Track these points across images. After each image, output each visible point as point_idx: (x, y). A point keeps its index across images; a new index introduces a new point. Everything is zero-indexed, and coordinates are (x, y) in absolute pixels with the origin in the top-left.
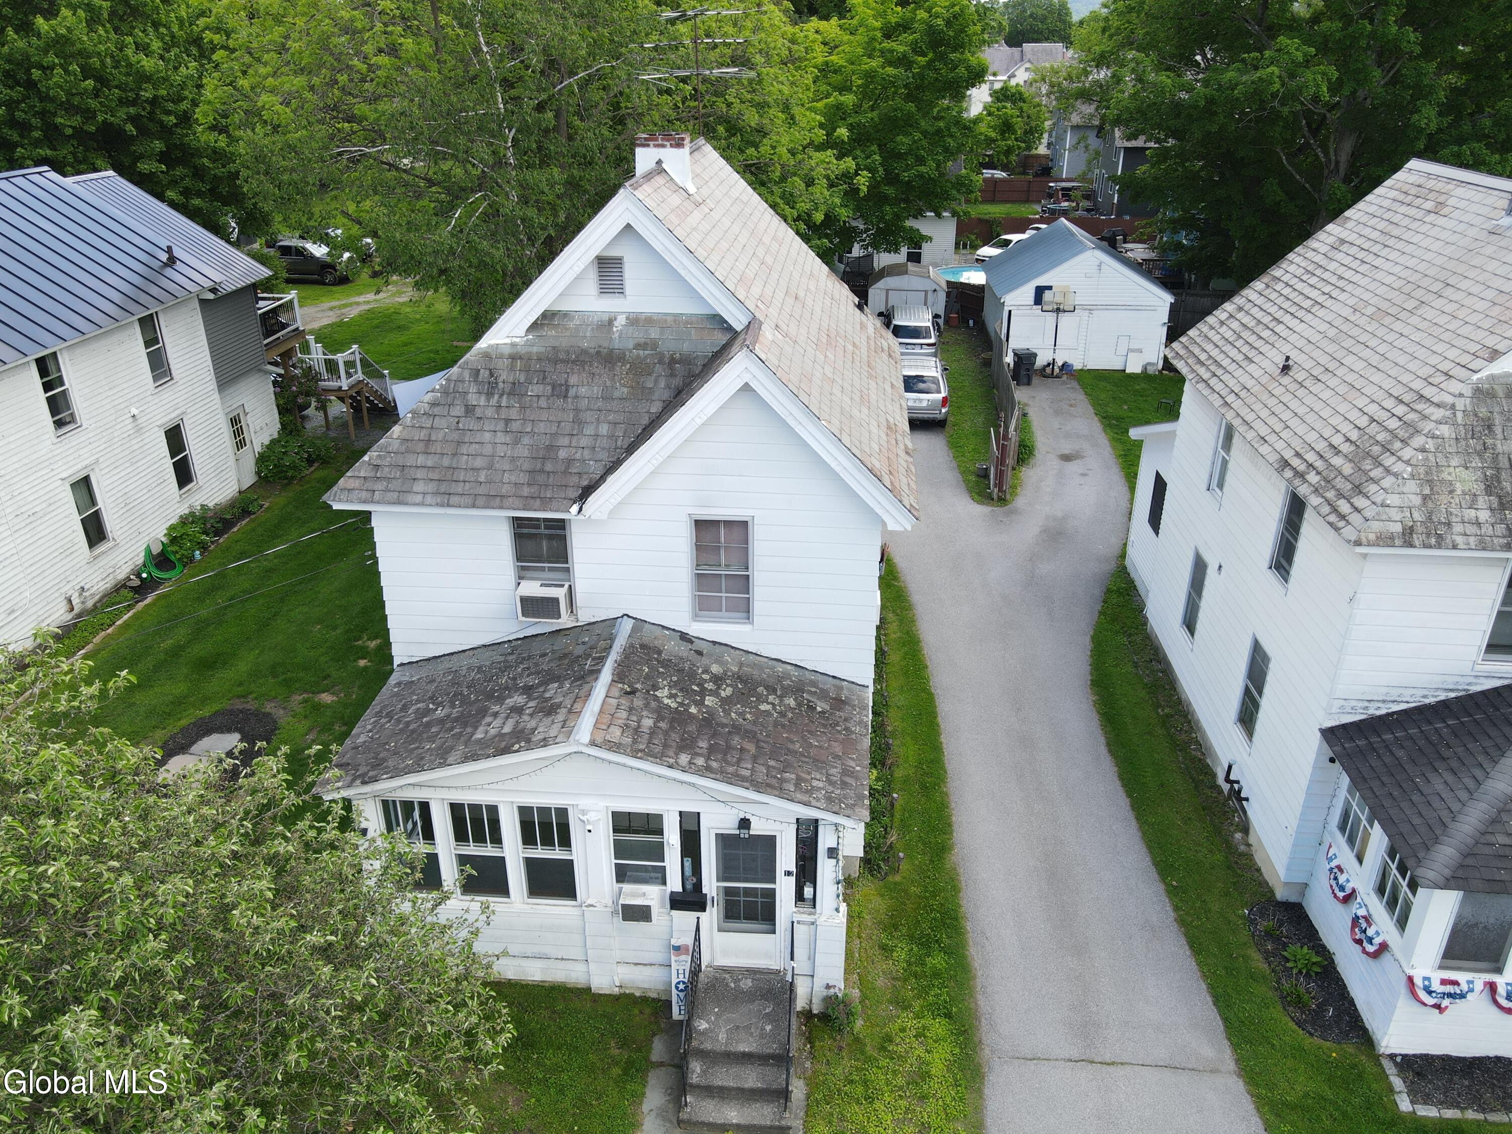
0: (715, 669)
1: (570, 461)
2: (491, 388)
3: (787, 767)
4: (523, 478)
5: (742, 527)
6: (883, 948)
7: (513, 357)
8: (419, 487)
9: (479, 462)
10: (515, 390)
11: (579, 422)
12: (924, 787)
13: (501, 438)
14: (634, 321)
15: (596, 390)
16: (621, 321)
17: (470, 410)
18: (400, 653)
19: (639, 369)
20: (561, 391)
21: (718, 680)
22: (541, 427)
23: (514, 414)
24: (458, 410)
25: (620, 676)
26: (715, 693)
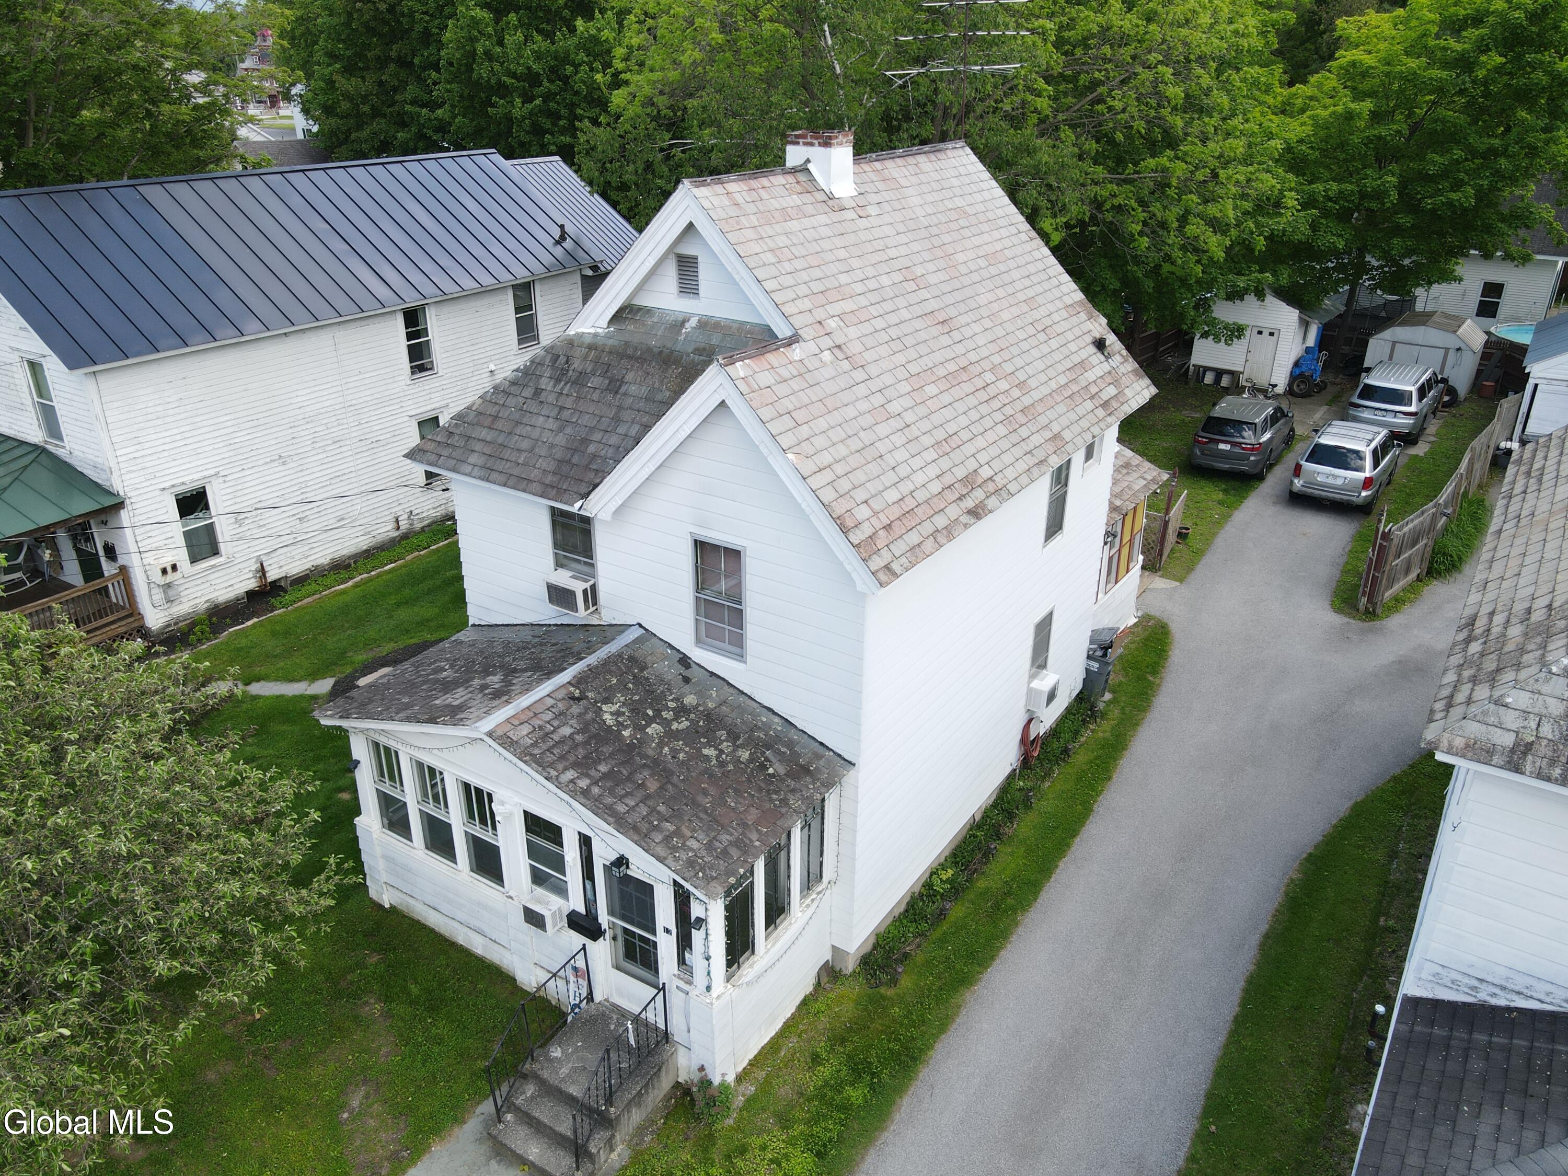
0: (690, 700)
1: (594, 456)
2: (560, 375)
4: (552, 466)
7: (591, 347)
8: (473, 459)
9: (525, 444)
10: (580, 380)
11: (617, 420)
13: (551, 424)
14: (705, 324)
15: (644, 390)
16: (693, 322)
17: (538, 392)
18: (475, 614)
19: (689, 374)
20: (615, 386)
21: (682, 711)
22: (585, 420)
23: (569, 403)
24: (528, 392)
25: (579, 681)
26: (666, 723)
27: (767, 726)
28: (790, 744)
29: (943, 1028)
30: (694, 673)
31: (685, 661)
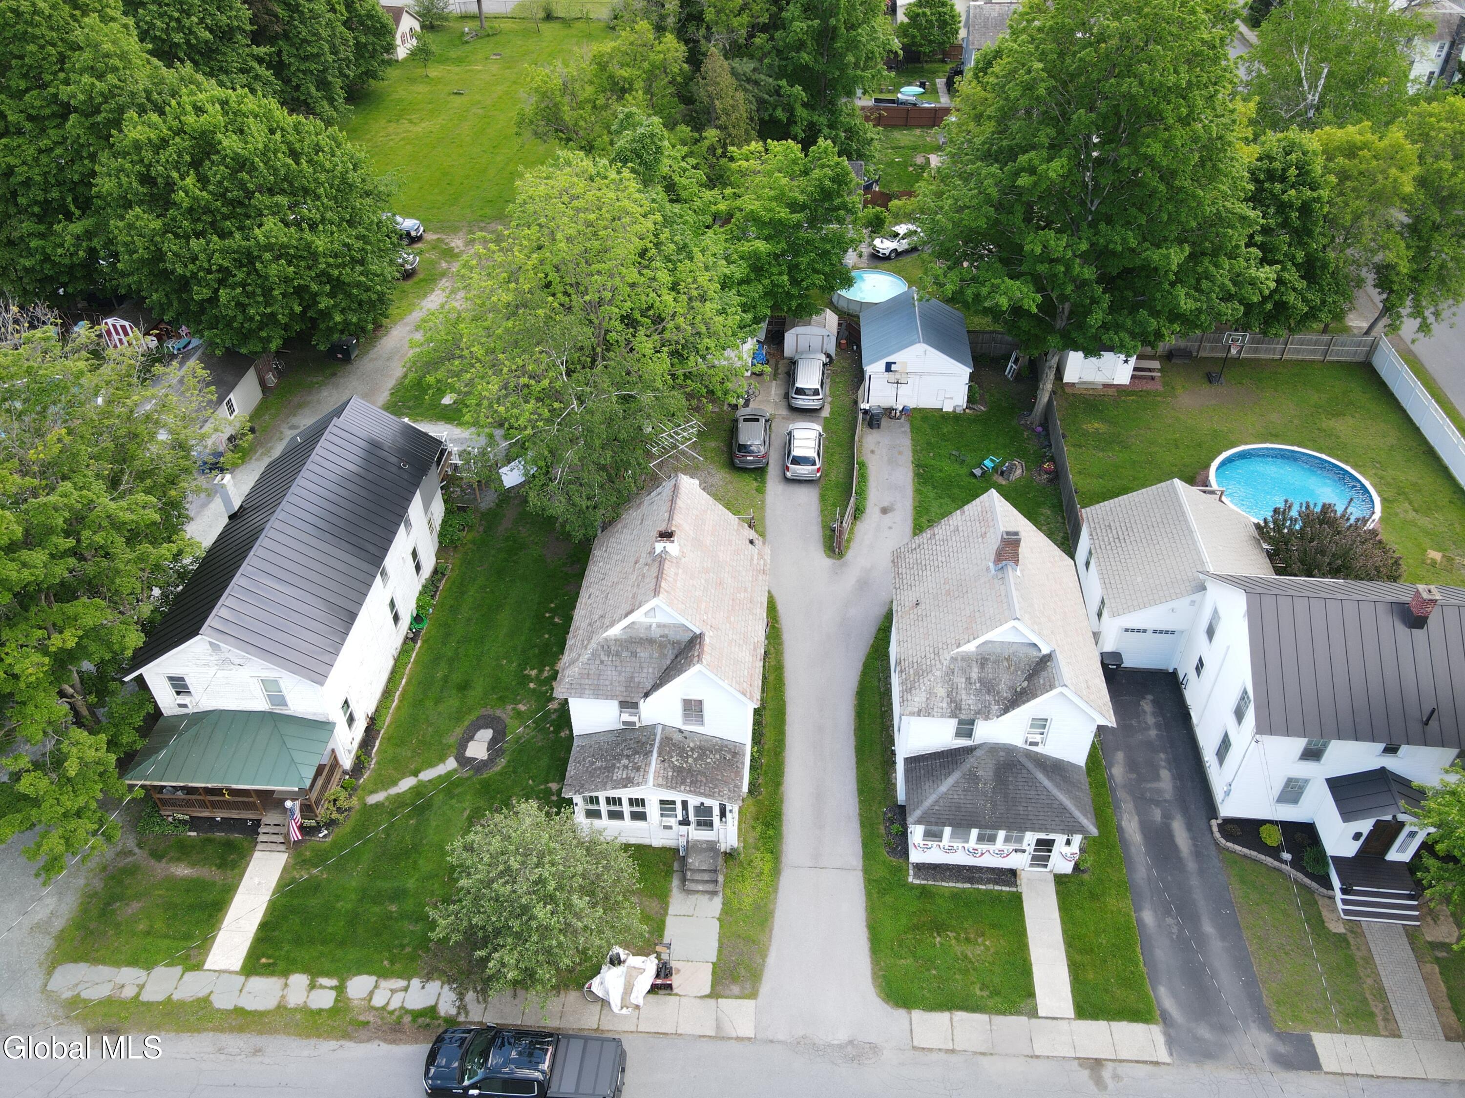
0: (692, 745)
1: (639, 683)
2: (609, 653)
3: (716, 786)
4: (623, 689)
5: (700, 703)
6: (753, 827)
7: (616, 640)
8: (587, 692)
9: (607, 683)
10: (618, 654)
11: (641, 667)
12: (775, 754)
13: (614, 673)
14: (659, 626)
15: (647, 654)
16: (654, 625)
17: (602, 662)
18: (576, 732)
19: (662, 646)
20: (634, 654)
21: (692, 750)
22: (628, 669)
23: (618, 664)
24: (598, 662)
25: (660, 754)
26: (692, 756)
27: (717, 744)
28: (726, 746)
29: (782, 802)
30: (686, 734)
31: (681, 731)
